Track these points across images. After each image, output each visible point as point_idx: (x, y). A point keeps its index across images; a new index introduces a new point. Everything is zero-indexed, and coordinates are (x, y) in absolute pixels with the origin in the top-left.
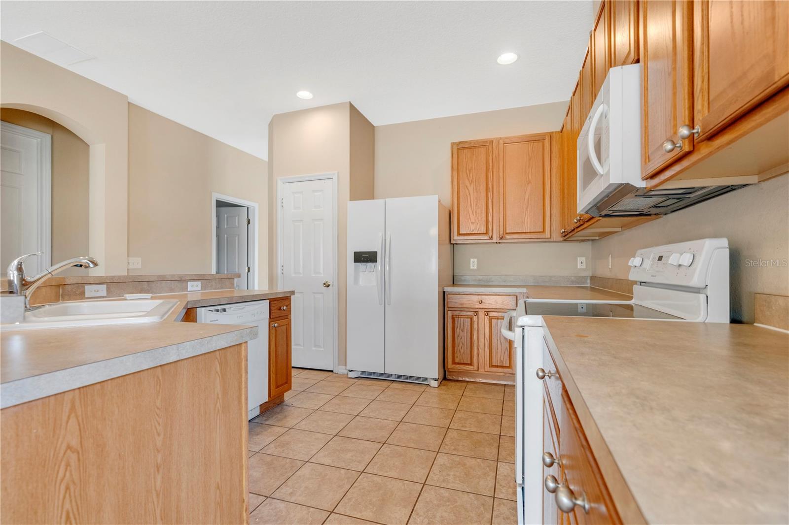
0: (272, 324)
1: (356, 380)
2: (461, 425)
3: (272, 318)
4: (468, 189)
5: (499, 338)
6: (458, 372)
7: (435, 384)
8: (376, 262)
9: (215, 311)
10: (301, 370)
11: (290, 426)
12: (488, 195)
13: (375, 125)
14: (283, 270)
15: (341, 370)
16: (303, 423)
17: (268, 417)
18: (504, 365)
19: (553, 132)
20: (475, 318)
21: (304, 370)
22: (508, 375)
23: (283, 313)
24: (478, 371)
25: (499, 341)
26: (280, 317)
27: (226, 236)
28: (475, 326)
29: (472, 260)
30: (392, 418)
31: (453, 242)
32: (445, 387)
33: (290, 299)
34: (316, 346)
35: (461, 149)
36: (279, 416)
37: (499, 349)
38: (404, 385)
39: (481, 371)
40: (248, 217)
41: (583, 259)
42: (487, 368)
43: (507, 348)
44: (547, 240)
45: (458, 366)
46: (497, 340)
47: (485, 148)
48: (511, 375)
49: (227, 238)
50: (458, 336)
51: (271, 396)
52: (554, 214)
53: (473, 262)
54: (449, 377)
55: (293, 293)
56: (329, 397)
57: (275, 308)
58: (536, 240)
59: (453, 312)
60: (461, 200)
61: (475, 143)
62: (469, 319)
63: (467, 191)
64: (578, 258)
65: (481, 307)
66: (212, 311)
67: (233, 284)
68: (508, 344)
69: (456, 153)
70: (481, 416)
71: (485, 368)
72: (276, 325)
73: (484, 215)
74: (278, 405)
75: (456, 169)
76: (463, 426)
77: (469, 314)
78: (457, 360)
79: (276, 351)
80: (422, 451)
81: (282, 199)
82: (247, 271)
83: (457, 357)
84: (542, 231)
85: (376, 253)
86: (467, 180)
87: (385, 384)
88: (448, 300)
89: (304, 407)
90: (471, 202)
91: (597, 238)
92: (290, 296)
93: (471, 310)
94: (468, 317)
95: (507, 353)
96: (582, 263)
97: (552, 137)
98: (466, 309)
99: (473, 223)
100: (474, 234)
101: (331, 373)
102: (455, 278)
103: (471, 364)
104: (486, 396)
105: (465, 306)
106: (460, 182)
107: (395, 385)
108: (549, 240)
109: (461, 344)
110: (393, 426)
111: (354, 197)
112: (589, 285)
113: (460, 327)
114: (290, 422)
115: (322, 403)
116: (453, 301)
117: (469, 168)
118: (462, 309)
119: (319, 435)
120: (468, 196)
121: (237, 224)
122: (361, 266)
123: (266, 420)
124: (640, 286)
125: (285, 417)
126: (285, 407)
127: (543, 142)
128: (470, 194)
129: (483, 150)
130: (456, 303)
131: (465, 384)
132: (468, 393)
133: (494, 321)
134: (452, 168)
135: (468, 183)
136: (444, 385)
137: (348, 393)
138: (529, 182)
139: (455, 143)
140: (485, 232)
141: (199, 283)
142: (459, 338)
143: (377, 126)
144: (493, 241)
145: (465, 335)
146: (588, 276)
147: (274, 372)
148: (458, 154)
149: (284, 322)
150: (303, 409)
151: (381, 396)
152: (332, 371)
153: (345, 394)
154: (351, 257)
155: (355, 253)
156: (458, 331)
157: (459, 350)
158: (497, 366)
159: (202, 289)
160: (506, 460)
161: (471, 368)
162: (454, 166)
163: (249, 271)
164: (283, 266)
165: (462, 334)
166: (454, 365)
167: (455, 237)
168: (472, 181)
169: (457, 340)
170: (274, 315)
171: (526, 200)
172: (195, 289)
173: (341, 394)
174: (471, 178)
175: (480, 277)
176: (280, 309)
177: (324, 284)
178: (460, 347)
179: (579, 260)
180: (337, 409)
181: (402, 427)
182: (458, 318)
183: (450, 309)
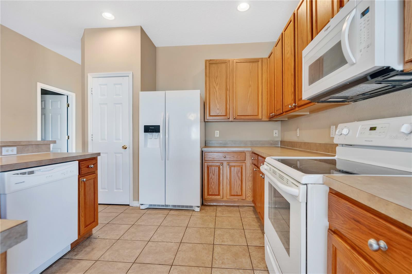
0: (82, 179)
1: (146, 211)
2: (221, 241)
3: (81, 175)
4: (215, 88)
5: (235, 179)
6: (211, 200)
7: (198, 209)
8: (160, 132)
9: (21, 174)
10: (106, 206)
11: (96, 259)
12: (227, 92)
13: (156, 46)
14: (92, 137)
15: (135, 204)
16: (107, 254)
17: (78, 251)
18: (238, 194)
19: (263, 58)
20: (221, 167)
21: (108, 206)
22: (240, 200)
23: (91, 170)
24: (223, 199)
25: (235, 180)
26: (88, 173)
27: (50, 114)
28: (221, 172)
29: (216, 131)
30: (174, 240)
31: (206, 120)
32: (204, 210)
33: (97, 159)
34: (117, 189)
35: (210, 64)
36: (88, 249)
37: (235, 185)
38: (178, 212)
39: (225, 199)
40: (67, 102)
41: (277, 131)
42: (228, 197)
43: (240, 184)
44: (260, 120)
45: (211, 196)
46: (234, 180)
47: (225, 64)
48: (242, 200)
49: (52, 116)
50: (211, 178)
51: (81, 234)
52: (264, 105)
53: (217, 133)
54: (205, 203)
55: (99, 154)
56: (127, 227)
57: (84, 166)
58: (254, 120)
59: (208, 163)
60: (211, 95)
61: (219, 61)
62: (218, 168)
63: (215, 90)
64: (274, 131)
65: (225, 160)
66: (18, 174)
67: (50, 148)
68: (240, 181)
69: (208, 67)
70: (232, 231)
71: (227, 197)
72: (84, 180)
73: (225, 104)
74: (87, 238)
75: (208, 76)
76: (222, 241)
77: (217, 164)
78: (210, 193)
79: (85, 199)
80: (200, 268)
81: (92, 89)
82: (67, 138)
83: (210, 191)
84: (257, 115)
85: (159, 126)
86: (215, 83)
87: (166, 212)
88: (205, 156)
89: (107, 238)
90: (217, 96)
91: (287, 119)
92: (97, 157)
93: (219, 162)
94: (216, 166)
95: (240, 187)
96: (276, 133)
97: (263, 61)
98: (215, 162)
99: (218, 109)
100: (219, 116)
101: (128, 206)
102: (206, 142)
103: (219, 195)
104: (230, 215)
105: (215, 160)
106: (211, 84)
107: (172, 212)
108: (261, 120)
109: (213, 183)
110: (176, 248)
111: (144, 89)
112: (280, 146)
113: (212, 172)
114: (96, 254)
115: (122, 233)
116: (208, 156)
117: (216, 76)
118: (213, 161)
119: (120, 265)
120: (215, 93)
121: (59, 107)
122: (149, 134)
123: (76, 255)
124: (342, 147)
125: (93, 249)
126: (93, 240)
127: (258, 63)
128: (216, 92)
129: (224, 65)
130: (210, 157)
131: (215, 207)
132: (219, 214)
133: (232, 168)
134: (206, 75)
135: (215, 85)
136: (203, 210)
137: (141, 222)
138: (250, 86)
139: (208, 60)
140: (225, 115)
141: (15, 148)
142: (212, 179)
143: (158, 47)
144: (230, 120)
145: (215, 178)
146: (279, 141)
147: (83, 215)
148: (209, 67)
149: (92, 176)
150: (107, 240)
151: (165, 222)
152: (129, 205)
153: (139, 223)
154: (142, 129)
155: (145, 126)
156: (211, 175)
157: (212, 187)
158: (234, 195)
159: (18, 153)
160: (258, 267)
161: (218, 197)
162: (207, 74)
163: (68, 138)
164: (92, 135)
165: (213, 177)
166: (209, 196)
167: (208, 117)
168: (217, 83)
169: (211, 181)
170: (83, 172)
171: (248, 96)
172: (10, 153)
173: (136, 224)
174: (217, 82)
175: (221, 142)
176: (88, 167)
177: (123, 147)
178: (212, 185)
179: (275, 131)
180: (133, 237)
181: (183, 247)
182: (211, 167)
183: (206, 161)
